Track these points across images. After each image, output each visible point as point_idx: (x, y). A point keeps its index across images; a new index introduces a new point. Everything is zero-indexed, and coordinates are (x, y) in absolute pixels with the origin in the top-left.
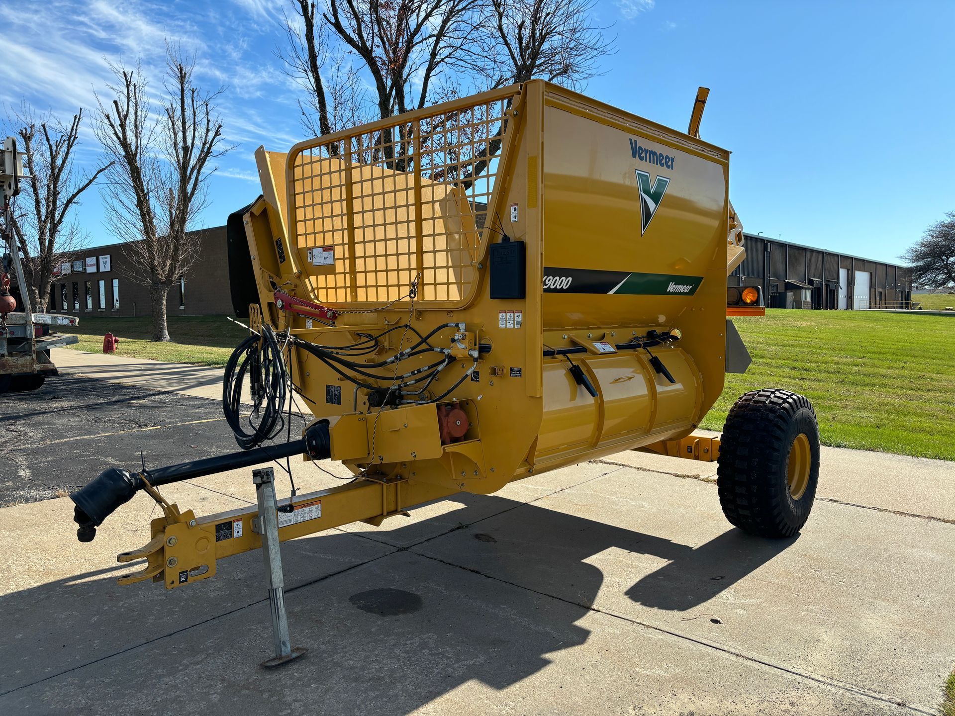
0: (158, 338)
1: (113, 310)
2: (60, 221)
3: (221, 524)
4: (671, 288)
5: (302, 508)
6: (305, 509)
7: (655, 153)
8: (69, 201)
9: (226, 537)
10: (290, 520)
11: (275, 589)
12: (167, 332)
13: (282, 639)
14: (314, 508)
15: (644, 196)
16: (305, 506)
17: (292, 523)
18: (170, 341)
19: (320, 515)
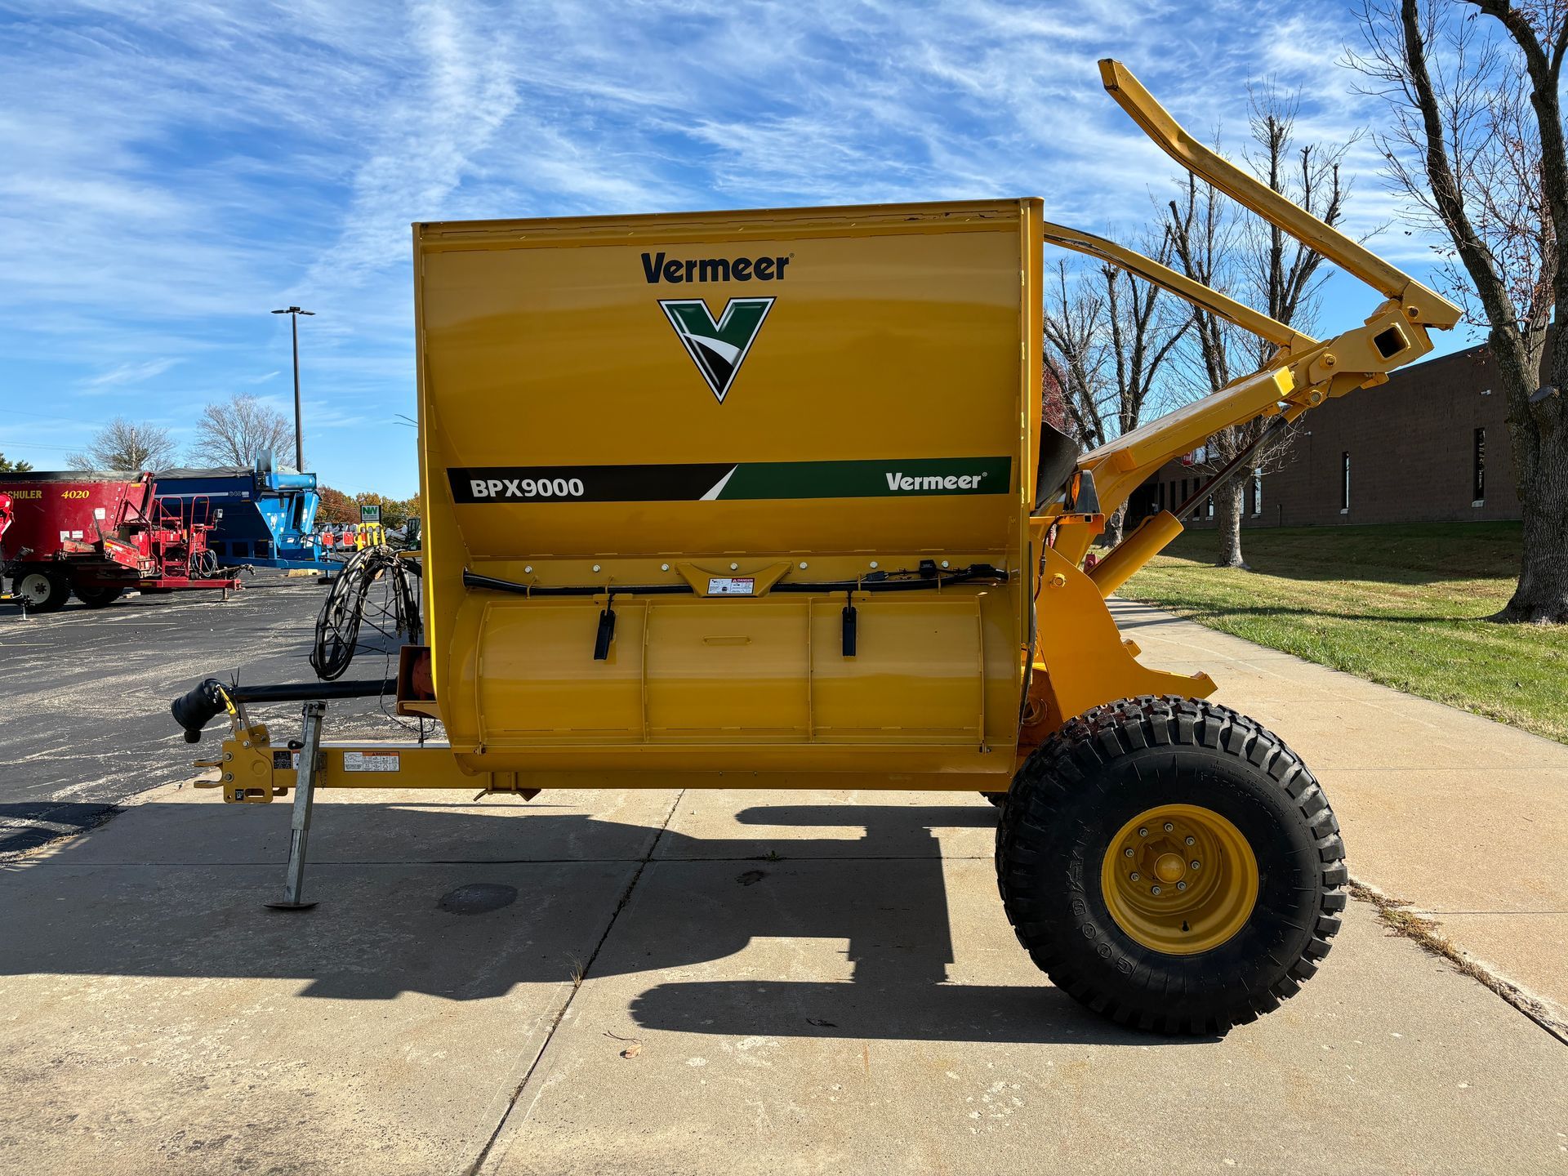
0: (1224, 561)
1: (1253, 516)
2: (1146, 390)
3: (279, 752)
4: (895, 482)
5: (374, 755)
6: (379, 757)
7: (724, 263)
8: (1158, 359)
9: (284, 766)
10: (359, 766)
11: (293, 830)
12: (1238, 552)
13: (288, 884)
14: (390, 759)
15: (694, 338)
16: (377, 755)
17: (361, 769)
18: (1242, 567)
19: (397, 768)
